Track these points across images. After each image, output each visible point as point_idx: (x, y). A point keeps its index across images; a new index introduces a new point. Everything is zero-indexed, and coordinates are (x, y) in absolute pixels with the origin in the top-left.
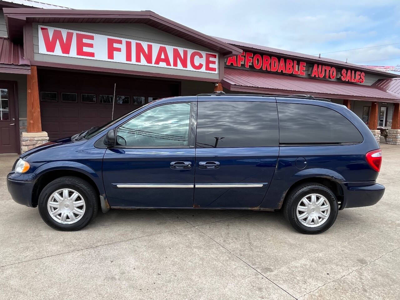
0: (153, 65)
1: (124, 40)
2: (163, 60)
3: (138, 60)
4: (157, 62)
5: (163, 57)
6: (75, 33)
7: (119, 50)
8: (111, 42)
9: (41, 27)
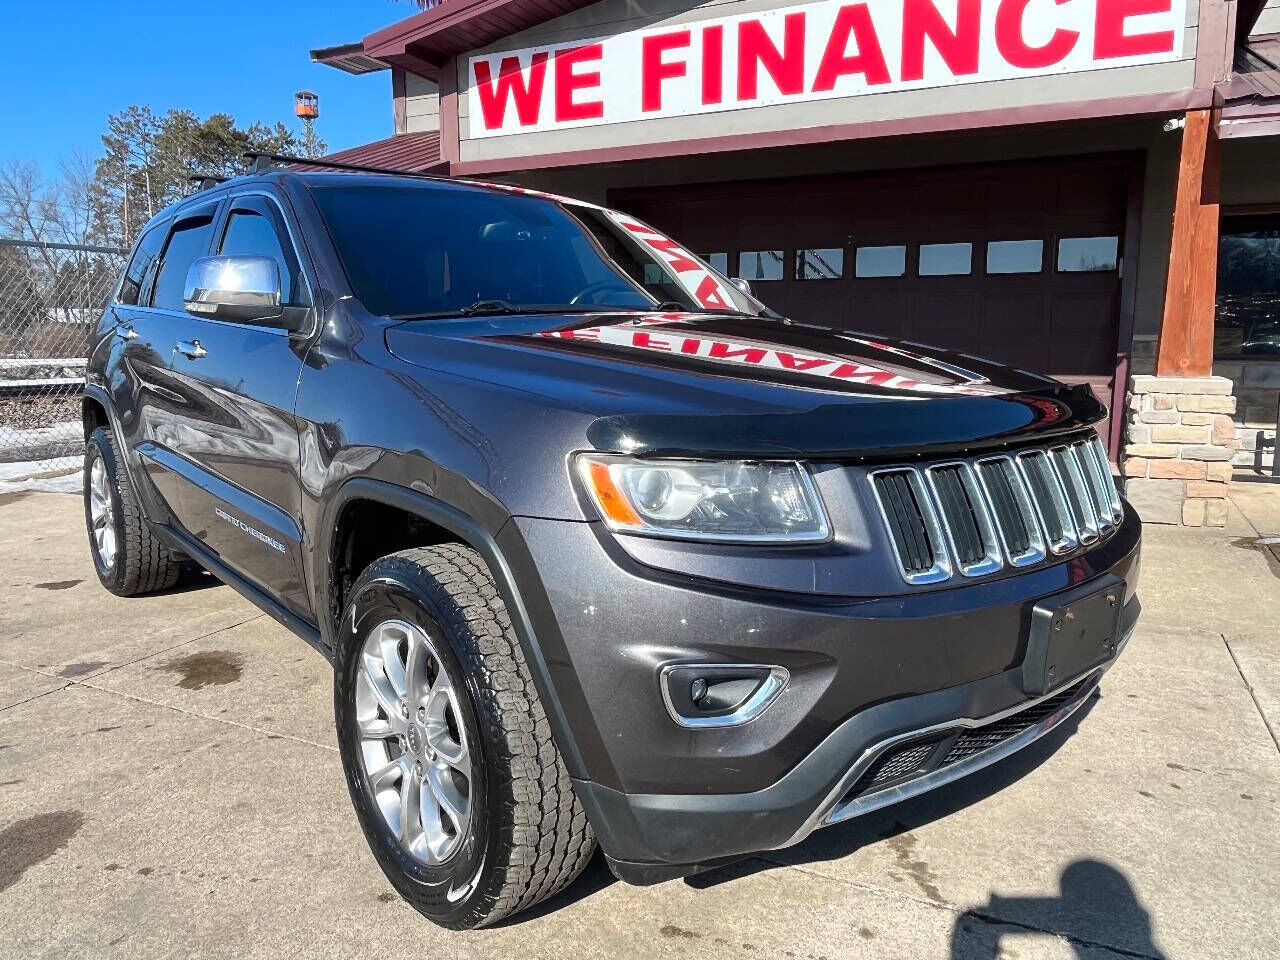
0: (807, 94)
1: (696, 29)
2: (851, 66)
3: (747, 88)
4: (825, 81)
5: (852, 49)
6: (551, 49)
7: (678, 69)
8: (653, 47)
9: (473, 60)
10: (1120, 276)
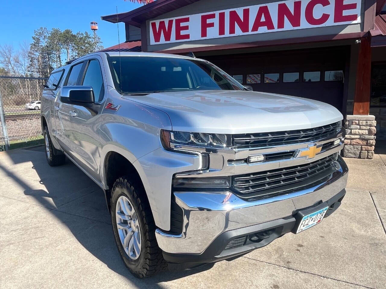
0: (250, 32)
1: (217, 13)
2: (263, 24)
3: (232, 31)
4: (255, 28)
5: (263, 19)
6: (174, 19)
7: (212, 25)
8: (204, 19)
9: (151, 22)
10: (343, 82)
